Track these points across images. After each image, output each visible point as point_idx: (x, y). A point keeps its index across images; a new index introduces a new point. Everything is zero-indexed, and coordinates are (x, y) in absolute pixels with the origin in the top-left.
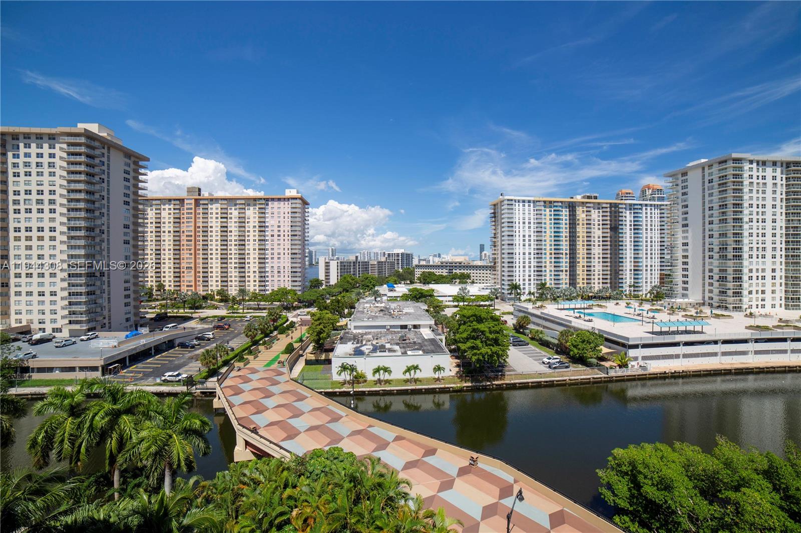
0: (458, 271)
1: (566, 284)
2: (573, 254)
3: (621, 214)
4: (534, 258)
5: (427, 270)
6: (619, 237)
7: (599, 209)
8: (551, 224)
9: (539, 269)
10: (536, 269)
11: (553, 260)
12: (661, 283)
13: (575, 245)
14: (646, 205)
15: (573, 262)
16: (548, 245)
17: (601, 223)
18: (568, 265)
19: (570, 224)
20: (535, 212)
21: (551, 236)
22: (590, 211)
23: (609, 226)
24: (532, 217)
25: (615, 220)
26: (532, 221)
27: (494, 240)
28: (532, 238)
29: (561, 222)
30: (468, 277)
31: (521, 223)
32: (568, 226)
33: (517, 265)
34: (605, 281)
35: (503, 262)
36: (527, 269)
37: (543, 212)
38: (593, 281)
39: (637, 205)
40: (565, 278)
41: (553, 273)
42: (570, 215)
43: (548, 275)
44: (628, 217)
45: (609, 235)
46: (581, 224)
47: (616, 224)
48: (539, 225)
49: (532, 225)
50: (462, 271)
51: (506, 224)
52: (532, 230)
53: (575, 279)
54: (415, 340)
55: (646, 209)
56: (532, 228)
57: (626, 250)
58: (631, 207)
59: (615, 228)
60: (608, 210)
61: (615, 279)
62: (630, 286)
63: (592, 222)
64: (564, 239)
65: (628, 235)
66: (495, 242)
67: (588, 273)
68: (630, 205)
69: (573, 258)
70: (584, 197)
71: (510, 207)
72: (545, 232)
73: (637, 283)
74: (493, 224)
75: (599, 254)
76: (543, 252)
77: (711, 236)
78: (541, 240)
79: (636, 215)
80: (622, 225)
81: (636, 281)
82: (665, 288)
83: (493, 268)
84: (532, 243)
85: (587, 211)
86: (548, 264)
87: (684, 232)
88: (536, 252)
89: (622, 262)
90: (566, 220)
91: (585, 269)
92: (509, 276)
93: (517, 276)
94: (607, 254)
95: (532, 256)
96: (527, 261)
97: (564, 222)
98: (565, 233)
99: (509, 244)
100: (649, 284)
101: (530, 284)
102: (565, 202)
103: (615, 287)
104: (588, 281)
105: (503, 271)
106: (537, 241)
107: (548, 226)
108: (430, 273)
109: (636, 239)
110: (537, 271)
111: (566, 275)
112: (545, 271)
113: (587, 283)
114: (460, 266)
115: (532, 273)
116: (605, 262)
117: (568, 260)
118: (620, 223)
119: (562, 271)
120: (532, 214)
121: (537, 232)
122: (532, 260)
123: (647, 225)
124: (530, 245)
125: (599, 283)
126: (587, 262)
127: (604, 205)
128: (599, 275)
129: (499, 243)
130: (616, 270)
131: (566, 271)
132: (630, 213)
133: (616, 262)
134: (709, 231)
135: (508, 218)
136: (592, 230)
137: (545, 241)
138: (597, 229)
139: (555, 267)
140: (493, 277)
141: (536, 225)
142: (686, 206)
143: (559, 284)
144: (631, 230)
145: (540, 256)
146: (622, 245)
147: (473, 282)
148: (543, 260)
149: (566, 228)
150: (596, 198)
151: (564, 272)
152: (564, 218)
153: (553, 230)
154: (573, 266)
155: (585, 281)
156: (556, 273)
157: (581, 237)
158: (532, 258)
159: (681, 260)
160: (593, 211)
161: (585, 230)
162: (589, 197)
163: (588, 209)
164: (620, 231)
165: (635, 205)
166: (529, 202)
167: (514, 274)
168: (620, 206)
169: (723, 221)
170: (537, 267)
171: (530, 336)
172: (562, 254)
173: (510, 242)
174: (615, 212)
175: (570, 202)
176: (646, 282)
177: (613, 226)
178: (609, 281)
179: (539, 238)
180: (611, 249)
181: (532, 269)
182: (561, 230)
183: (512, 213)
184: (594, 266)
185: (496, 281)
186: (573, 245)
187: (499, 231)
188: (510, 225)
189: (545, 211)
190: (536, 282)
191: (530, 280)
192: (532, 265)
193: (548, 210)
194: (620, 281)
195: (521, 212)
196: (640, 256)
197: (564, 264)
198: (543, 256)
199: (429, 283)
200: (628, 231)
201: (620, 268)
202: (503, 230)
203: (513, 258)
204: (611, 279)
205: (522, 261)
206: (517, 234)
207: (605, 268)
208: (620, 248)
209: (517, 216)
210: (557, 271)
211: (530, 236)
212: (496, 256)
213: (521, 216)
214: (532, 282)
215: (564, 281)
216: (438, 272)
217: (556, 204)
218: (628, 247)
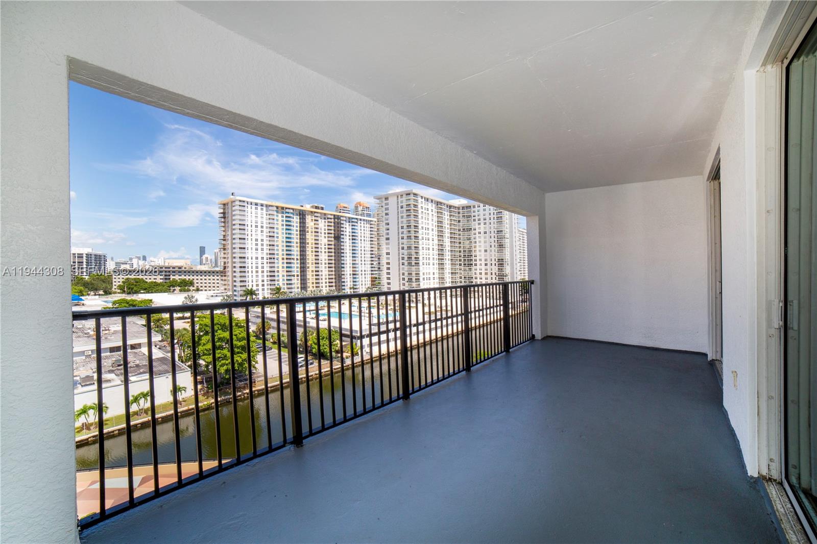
0: (177, 277)
1: (298, 288)
2: (303, 259)
3: (342, 226)
4: (267, 262)
5: (132, 277)
6: (341, 246)
7: (325, 219)
8: (283, 229)
9: (272, 274)
10: (269, 274)
11: (285, 265)
12: (372, 285)
13: (305, 251)
14: (361, 220)
15: (304, 267)
16: (280, 250)
17: (327, 232)
18: (299, 269)
19: (300, 231)
20: (268, 217)
21: (283, 242)
22: (317, 221)
23: (333, 235)
24: (265, 221)
25: (338, 231)
26: (265, 225)
27: (223, 242)
28: (265, 243)
29: (292, 228)
30: (191, 283)
31: (254, 226)
32: (298, 233)
33: (250, 270)
34: (331, 284)
35: (235, 267)
36: (260, 274)
37: (275, 217)
38: (321, 285)
39: (354, 218)
40: (296, 282)
41: (285, 278)
42: (300, 223)
43: (281, 280)
44: (347, 228)
45: (333, 243)
46: (310, 232)
47: (338, 234)
48: (272, 230)
49: (265, 229)
50: (183, 277)
51: (237, 227)
52: (265, 234)
53: (306, 284)
54: (138, 362)
55: (361, 223)
56: (265, 232)
57: (346, 257)
58: (350, 220)
59: (338, 238)
60: (333, 220)
61: (339, 282)
62: (350, 288)
63: (319, 230)
64: (295, 245)
65: (348, 244)
66: (224, 245)
67: (317, 277)
68: (349, 218)
69: (303, 263)
70: (312, 207)
71: (242, 208)
72: (278, 237)
73: (355, 285)
74: (223, 224)
75: (325, 260)
76: (276, 257)
77: (403, 248)
78: (273, 245)
79: (353, 227)
80: (343, 235)
81: (355, 284)
82: (376, 289)
83: (223, 273)
84: (265, 247)
85: (315, 220)
86: (280, 269)
87: (387, 244)
88: (269, 256)
89: (344, 267)
90: (297, 227)
91: (314, 273)
92: (241, 281)
93: (250, 281)
94: (331, 260)
95: (265, 261)
96: (260, 266)
97: (295, 228)
98: (296, 239)
99: (240, 248)
100: (364, 286)
101: (263, 290)
102: (296, 209)
103: (339, 290)
104: (317, 285)
105: (235, 276)
106: (270, 245)
107: (280, 231)
108: (137, 281)
109: (354, 248)
110: (271, 276)
111: (298, 279)
112: (278, 276)
113: (316, 287)
114: (180, 271)
115: (265, 278)
116: (330, 267)
117: (299, 265)
118: (342, 233)
119: (294, 276)
120: (265, 218)
121: (270, 236)
122: (265, 265)
123: (361, 236)
124: (262, 250)
125: (326, 287)
126: (316, 267)
127: (329, 216)
128: (326, 279)
129: (229, 246)
130: (339, 275)
131: (298, 276)
132: (349, 225)
133: (339, 267)
134: (402, 244)
135: (240, 220)
136: (320, 238)
137: (277, 246)
138: (323, 237)
139: (287, 271)
140: (223, 282)
141: (268, 230)
142: (388, 224)
143: (291, 288)
144: (350, 239)
145: (272, 261)
146: (343, 253)
147: (198, 290)
148: (276, 265)
149: (297, 235)
150: (322, 209)
151: (296, 277)
152: (295, 225)
153: (285, 236)
154: (303, 271)
155: (315, 285)
156: (289, 278)
157: (310, 244)
158: (265, 263)
159: (386, 266)
160: (320, 220)
161: (314, 238)
162: (317, 208)
163: (316, 218)
164: (342, 240)
165: (352, 218)
166: (262, 205)
167: (247, 279)
168: (342, 218)
169: (409, 237)
170: (270, 272)
171: (271, 340)
172: (293, 259)
173: (242, 246)
174: (338, 223)
175: (300, 210)
176: (362, 284)
177: (336, 235)
178: (334, 284)
179: (271, 243)
180: (335, 256)
181: (265, 274)
182: (292, 236)
183: (244, 215)
184: (322, 271)
185: (226, 287)
186: (303, 251)
187: (229, 233)
188: (242, 227)
189: (277, 216)
190: (269, 287)
191: (263, 285)
192: (265, 269)
193: (280, 215)
194: (343, 284)
195: (254, 215)
196: (357, 262)
197: (295, 269)
198: (276, 261)
199: (136, 292)
200: (347, 240)
201: (343, 273)
202: (234, 232)
203: (245, 262)
204: (335, 282)
205: (254, 265)
206: (249, 237)
207: (331, 273)
208: (342, 255)
209: (249, 218)
210: (289, 276)
211: (262, 240)
212: (226, 260)
213: (254, 219)
214: (266, 287)
215: (296, 286)
216: (149, 279)
217: (287, 210)
218: (348, 255)
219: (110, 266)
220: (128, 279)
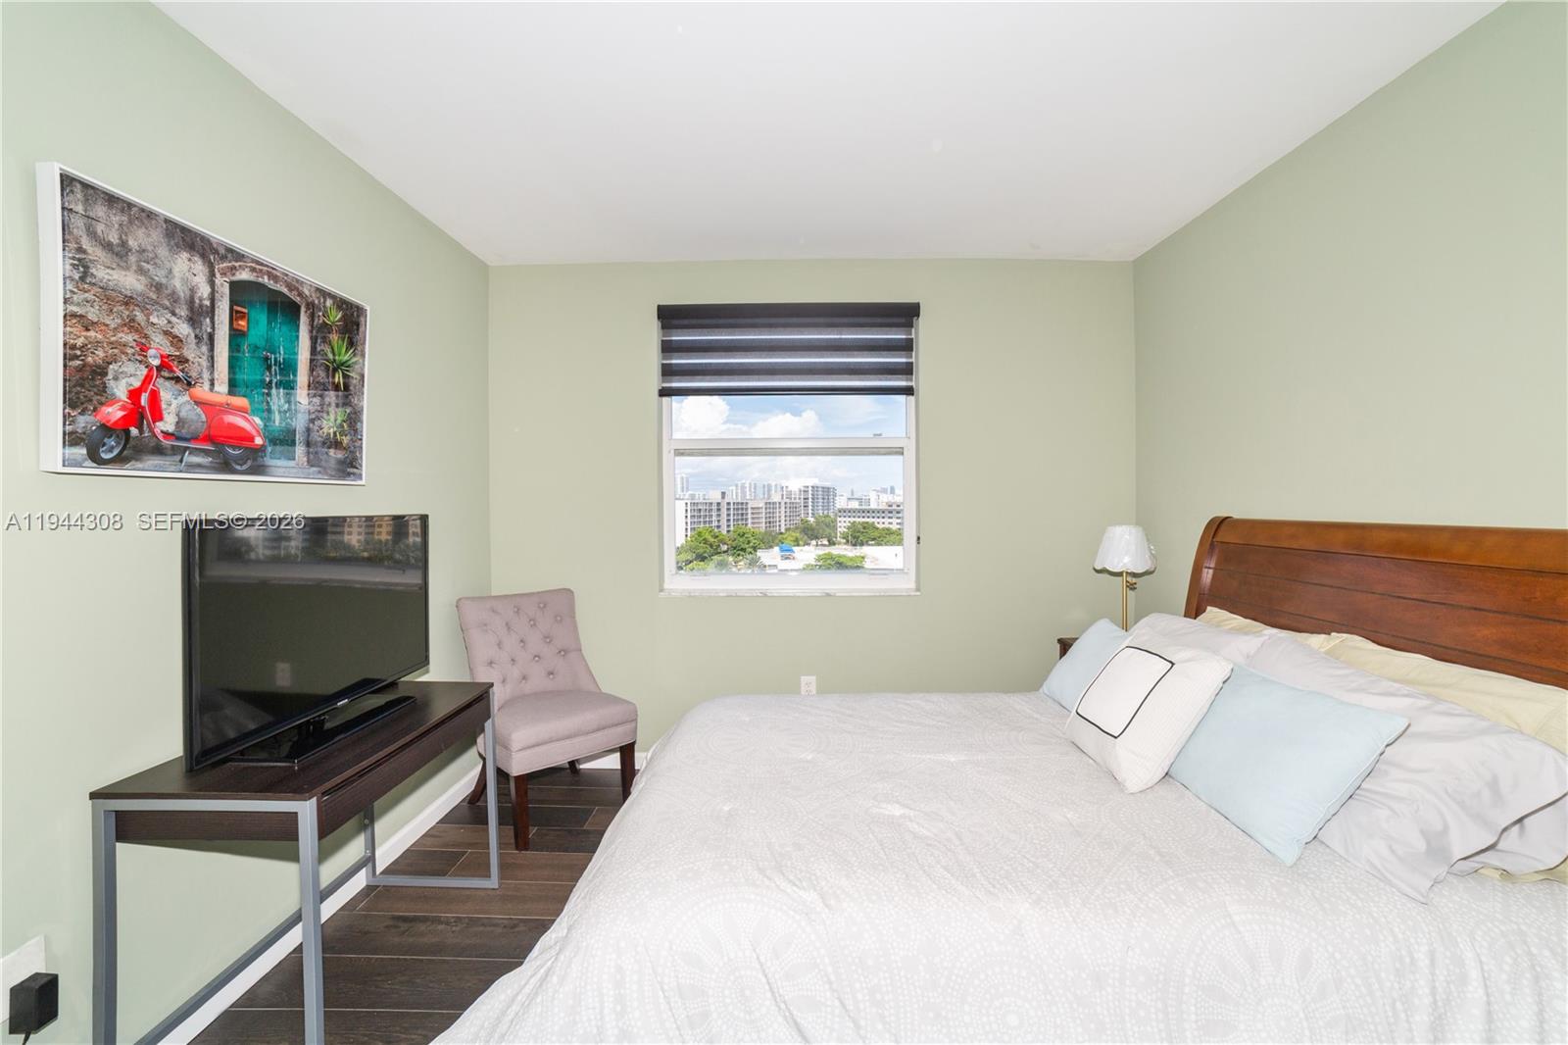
5: (861, 520)
108: (865, 526)
199: (861, 544)
216: (882, 523)
219: (841, 502)
220: (854, 522)
